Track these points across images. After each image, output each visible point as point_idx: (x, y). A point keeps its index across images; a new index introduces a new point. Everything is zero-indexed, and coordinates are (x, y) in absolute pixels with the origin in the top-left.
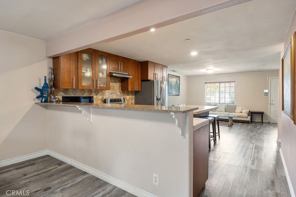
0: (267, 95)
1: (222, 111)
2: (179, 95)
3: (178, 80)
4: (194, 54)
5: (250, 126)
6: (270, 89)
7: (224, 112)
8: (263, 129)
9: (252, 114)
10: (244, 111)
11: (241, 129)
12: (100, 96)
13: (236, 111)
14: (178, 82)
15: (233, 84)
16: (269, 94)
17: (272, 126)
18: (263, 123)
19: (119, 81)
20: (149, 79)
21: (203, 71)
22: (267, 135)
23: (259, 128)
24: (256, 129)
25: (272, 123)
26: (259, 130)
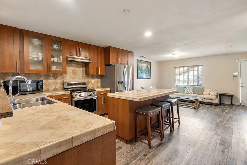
0: (236, 77)
1: (190, 93)
2: (150, 78)
3: (149, 65)
4: (148, 34)
5: (218, 110)
6: (239, 71)
7: (192, 94)
8: (232, 113)
9: (220, 96)
10: (212, 93)
11: (207, 113)
12: (60, 80)
13: (204, 93)
14: (149, 67)
15: (201, 68)
16: (239, 76)
17: (243, 109)
18: (232, 106)
19: (83, 66)
20: (111, 63)
21: (170, 56)
22: (237, 123)
23: (228, 112)
24: (224, 113)
25: (243, 106)
26: (228, 114)
